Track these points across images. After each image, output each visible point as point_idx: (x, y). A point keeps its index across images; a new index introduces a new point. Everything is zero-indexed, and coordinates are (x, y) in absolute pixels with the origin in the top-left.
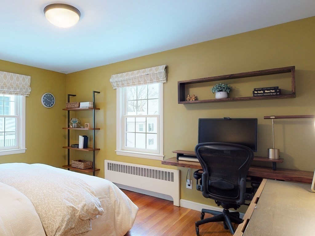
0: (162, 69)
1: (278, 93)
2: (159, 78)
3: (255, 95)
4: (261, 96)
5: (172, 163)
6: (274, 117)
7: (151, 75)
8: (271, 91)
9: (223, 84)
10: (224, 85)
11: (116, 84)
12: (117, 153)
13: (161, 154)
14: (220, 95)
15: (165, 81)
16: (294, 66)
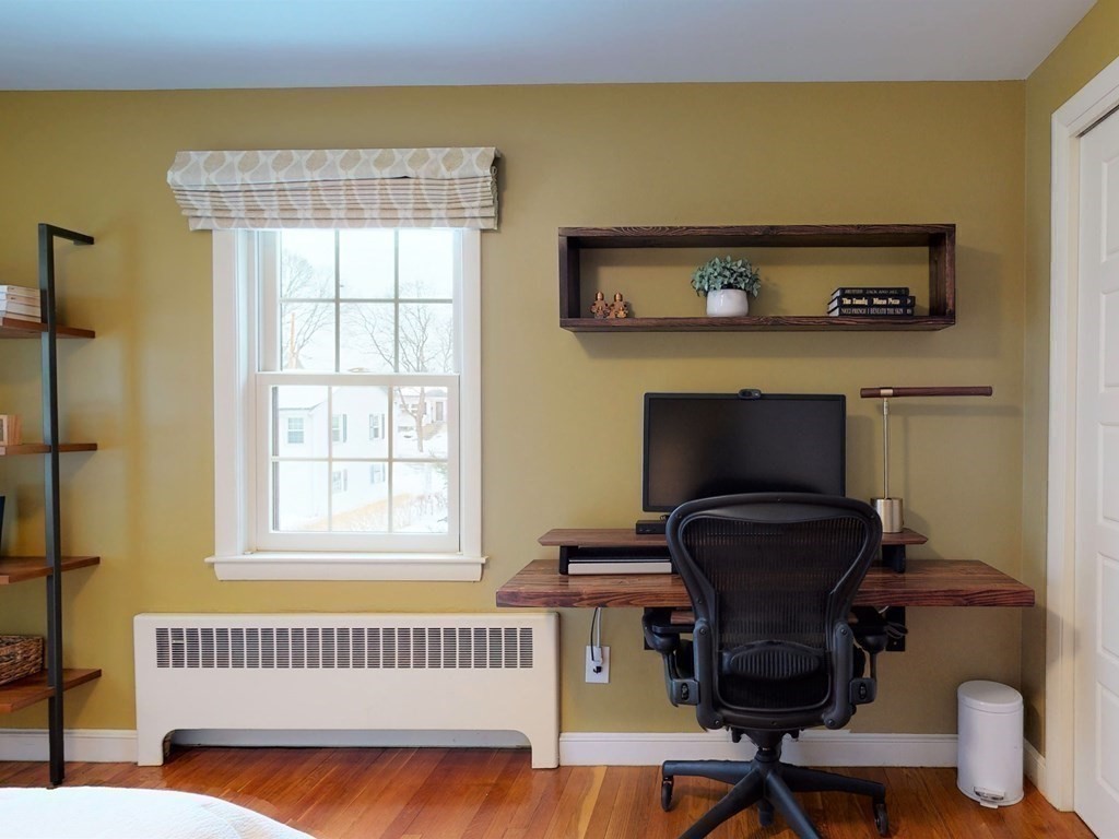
0: (476, 162)
1: (909, 311)
2: (464, 205)
3: (844, 311)
4: (860, 315)
5: (547, 595)
6: (891, 391)
7: (423, 181)
8: (890, 300)
9: (737, 259)
10: (743, 266)
11: (207, 204)
12: (221, 573)
13: (472, 553)
14: (724, 303)
15: (491, 224)
16: (954, 226)
